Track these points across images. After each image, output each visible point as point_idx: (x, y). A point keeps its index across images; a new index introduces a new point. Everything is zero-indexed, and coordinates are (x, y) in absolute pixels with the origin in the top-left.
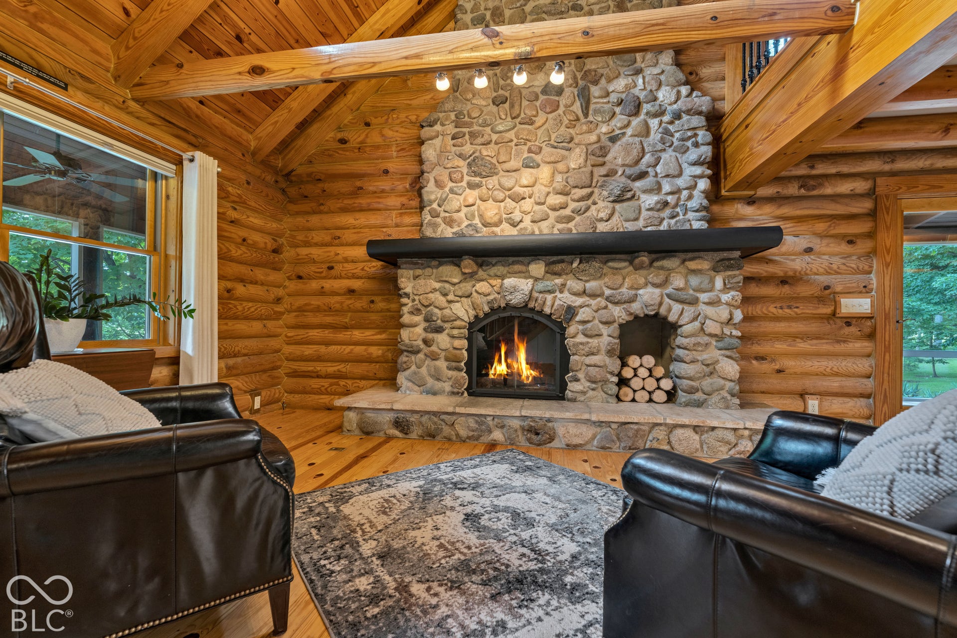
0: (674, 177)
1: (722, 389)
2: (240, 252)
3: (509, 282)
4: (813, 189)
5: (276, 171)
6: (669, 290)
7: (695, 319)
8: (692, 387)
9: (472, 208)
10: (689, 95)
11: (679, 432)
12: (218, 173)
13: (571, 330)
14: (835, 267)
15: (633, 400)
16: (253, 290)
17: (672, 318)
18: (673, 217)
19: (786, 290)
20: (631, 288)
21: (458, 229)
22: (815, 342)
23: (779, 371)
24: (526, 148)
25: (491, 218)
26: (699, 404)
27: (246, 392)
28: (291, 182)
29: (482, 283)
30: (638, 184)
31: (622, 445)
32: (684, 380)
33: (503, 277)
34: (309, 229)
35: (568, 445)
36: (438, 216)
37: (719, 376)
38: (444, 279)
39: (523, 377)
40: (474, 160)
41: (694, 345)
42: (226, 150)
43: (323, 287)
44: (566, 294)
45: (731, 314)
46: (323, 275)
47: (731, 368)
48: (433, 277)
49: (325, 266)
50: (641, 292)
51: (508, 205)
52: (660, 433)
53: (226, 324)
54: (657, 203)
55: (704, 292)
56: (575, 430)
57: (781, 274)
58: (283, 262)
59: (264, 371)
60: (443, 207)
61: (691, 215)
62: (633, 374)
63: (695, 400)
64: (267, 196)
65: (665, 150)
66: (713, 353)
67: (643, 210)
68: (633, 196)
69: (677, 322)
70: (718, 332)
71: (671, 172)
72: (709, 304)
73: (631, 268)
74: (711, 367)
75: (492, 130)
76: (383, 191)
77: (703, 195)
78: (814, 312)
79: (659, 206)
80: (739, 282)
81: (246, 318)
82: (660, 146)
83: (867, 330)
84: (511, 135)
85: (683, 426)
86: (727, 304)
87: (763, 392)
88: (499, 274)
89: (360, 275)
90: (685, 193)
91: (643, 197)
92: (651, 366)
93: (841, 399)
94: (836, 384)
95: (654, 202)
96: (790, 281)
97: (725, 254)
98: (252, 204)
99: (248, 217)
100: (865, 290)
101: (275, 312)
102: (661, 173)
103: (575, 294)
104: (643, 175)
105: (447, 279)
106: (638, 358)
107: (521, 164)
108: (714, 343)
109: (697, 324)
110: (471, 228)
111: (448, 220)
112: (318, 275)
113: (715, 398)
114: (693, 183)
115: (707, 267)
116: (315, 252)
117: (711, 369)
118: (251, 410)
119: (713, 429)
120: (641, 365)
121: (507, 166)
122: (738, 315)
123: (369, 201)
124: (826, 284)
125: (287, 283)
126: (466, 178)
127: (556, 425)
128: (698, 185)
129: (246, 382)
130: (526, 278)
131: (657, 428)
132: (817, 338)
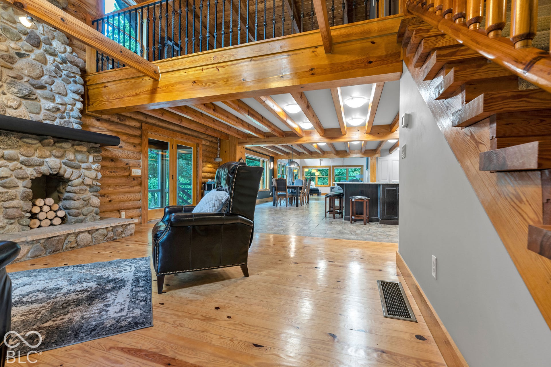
0: (62, 95)
1: (92, 212)
4: (122, 121)
6: (65, 160)
7: (80, 177)
8: (78, 213)
10: (71, 53)
11: (82, 235)
14: (130, 156)
15: (40, 226)
17: (67, 176)
18: (62, 118)
19: (112, 164)
20: (41, 157)
22: (123, 187)
23: (110, 201)
26: (81, 221)
30: (39, 92)
31: (48, 251)
32: (73, 210)
37: (91, 206)
41: (79, 190)
45: (97, 175)
47: (96, 201)
50: (47, 160)
52: (72, 238)
54: (54, 107)
55: (83, 163)
57: (111, 156)
61: (72, 120)
62: (39, 210)
63: (79, 220)
65: (56, 77)
66: (88, 195)
67: (43, 109)
68: (36, 98)
69: (69, 178)
70: (91, 183)
71: (61, 92)
72: (87, 169)
73: (40, 145)
74: (87, 201)
77: (79, 111)
78: (123, 174)
79: (54, 110)
80: (100, 159)
82: (54, 74)
83: (139, 182)
85: (83, 232)
86: (95, 170)
87: (104, 212)
90: (69, 107)
91: (43, 101)
92: (51, 204)
93: (132, 210)
94: (130, 204)
95: (51, 106)
96: (114, 160)
97: (94, 145)
100: (139, 166)
102: (55, 90)
104: (42, 87)
106: (42, 200)
108: (88, 189)
109: (80, 180)
113: (89, 217)
114: (74, 103)
115: (86, 150)
117: (87, 202)
119: (97, 230)
120: (45, 204)
122: (100, 175)
124: (127, 163)
128: (76, 104)
131: (70, 236)
132: (124, 186)
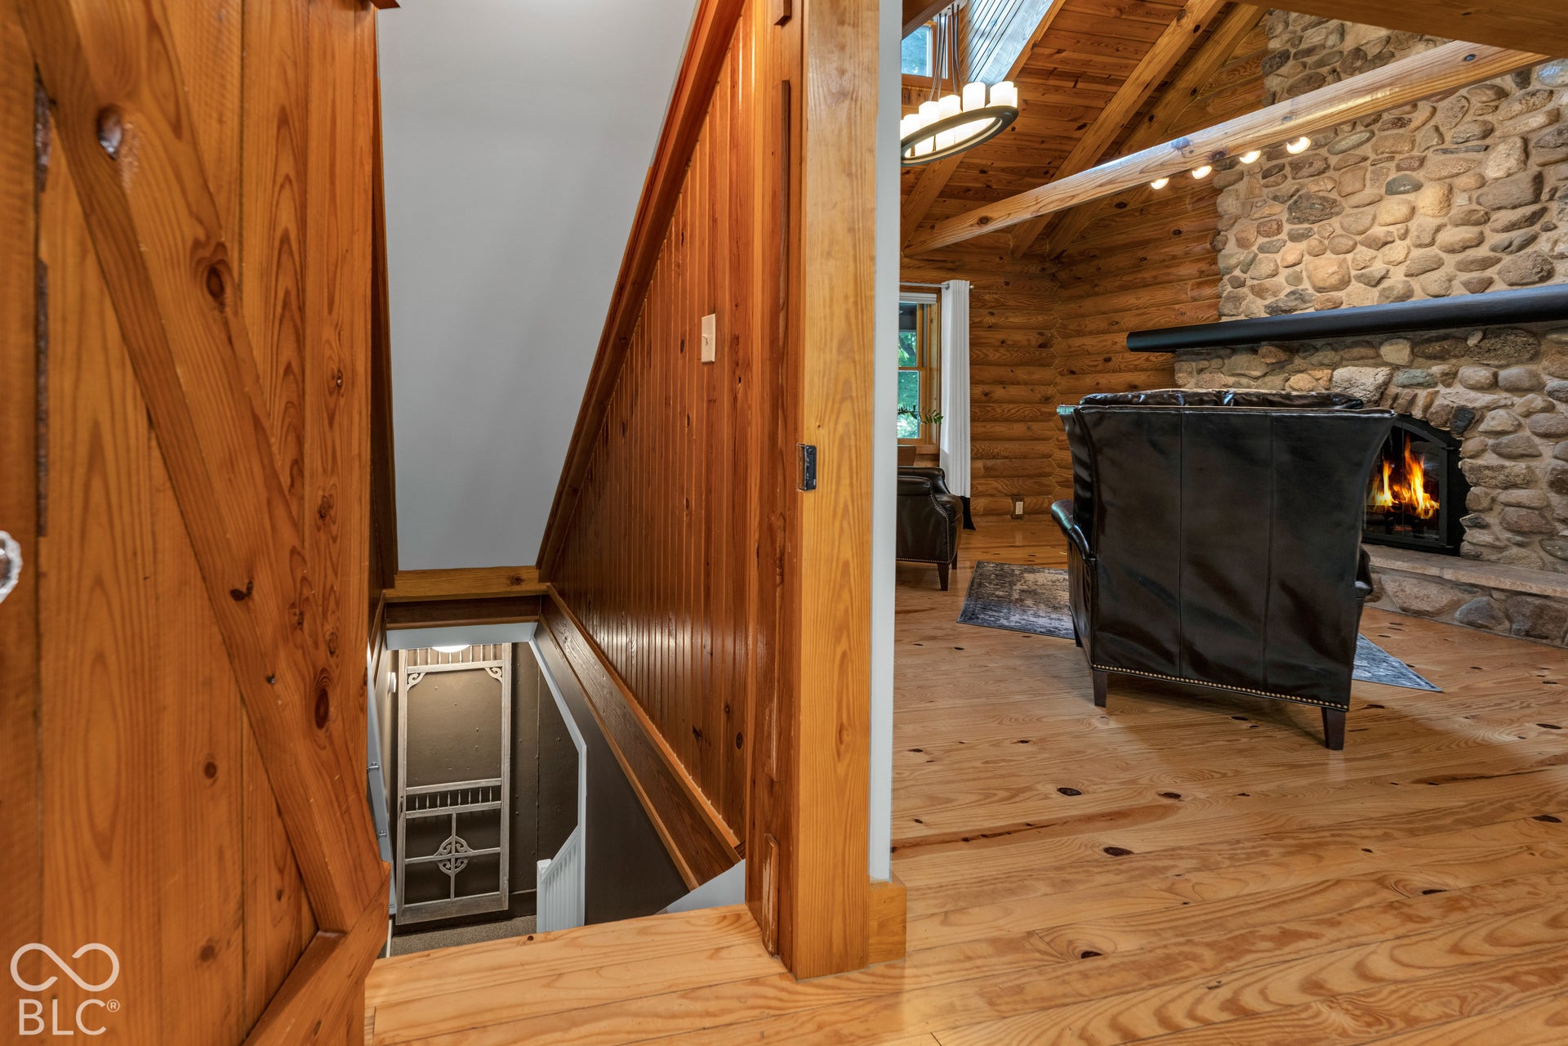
2: (998, 355)
3: (1341, 373)
5: (1042, 258)
9: (1297, 268)
12: (970, 290)
13: (1470, 445)
16: (1013, 391)
21: (1274, 299)
24: (1392, 165)
25: (1324, 280)
27: (1006, 495)
28: (1062, 263)
29: (1299, 376)
31: (1514, 626)
33: (1334, 366)
34: (1083, 316)
35: (1404, 610)
36: (1243, 284)
38: (1239, 372)
39: (1419, 510)
40: (1296, 202)
42: (983, 261)
43: (1098, 384)
44: (1458, 388)
46: (1099, 368)
48: (1225, 368)
49: (1101, 358)
51: (1358, 257)
53: (985, 426)
56: (1416, 590)
58: (1053, 356)
59: (1030, 477)
60: (1249, 273)
64: (1031, 288)
75: (1329, 151)
76: (1174, 257)
81: (1007, 420)
84: (1367, 150)
88: (1326, 361)
89: (1145, 366)
98: (1012, 303)
99: (1007, 318)
101: (1042, 413)
103: (1473, 388)
105: (1243, 372)
107: (1383, 190)
110: (1293, 297)
111: (1257, 289)
112: (1093, 369)
116: (1089, 342)
118: (1012, 515)
121: (1355, 200)
123: (1154, 273)
125: (1058, 379)
126: (1287, 227)
127: (1384, 578)
129: (1007, 486)
130: (1376, 365)
